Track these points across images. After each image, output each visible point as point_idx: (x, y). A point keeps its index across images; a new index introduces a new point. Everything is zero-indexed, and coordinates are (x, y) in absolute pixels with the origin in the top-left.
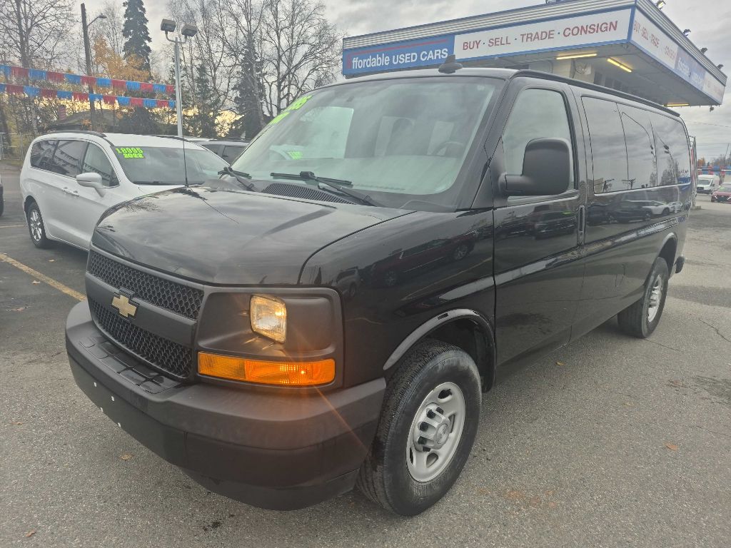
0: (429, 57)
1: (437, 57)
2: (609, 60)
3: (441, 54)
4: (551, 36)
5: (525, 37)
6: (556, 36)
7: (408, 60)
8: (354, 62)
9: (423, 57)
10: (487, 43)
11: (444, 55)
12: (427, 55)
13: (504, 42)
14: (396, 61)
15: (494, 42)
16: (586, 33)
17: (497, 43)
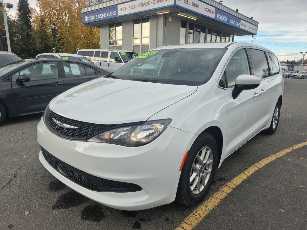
0: (110, 15)
1: (113, 14)
2: (178, 14)
3: (114, 13)
4: (149, 4)
5: (140, 5)
6: (150, 4)
7: (103, 16)
8: (85, 18)
9: (108, 15)
10: (128, 8)
11: (115, 14)
12: (109, 14)
13: (134, 7)
14: (99, 17)
15: (131, 7)
16: (160, 2)
17: (132, 8)
